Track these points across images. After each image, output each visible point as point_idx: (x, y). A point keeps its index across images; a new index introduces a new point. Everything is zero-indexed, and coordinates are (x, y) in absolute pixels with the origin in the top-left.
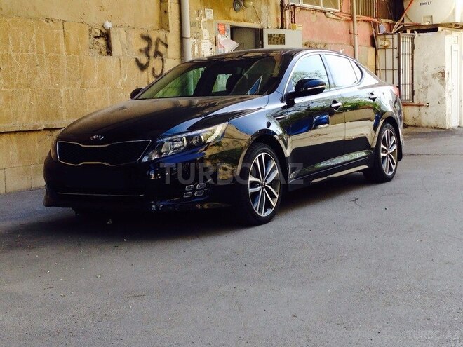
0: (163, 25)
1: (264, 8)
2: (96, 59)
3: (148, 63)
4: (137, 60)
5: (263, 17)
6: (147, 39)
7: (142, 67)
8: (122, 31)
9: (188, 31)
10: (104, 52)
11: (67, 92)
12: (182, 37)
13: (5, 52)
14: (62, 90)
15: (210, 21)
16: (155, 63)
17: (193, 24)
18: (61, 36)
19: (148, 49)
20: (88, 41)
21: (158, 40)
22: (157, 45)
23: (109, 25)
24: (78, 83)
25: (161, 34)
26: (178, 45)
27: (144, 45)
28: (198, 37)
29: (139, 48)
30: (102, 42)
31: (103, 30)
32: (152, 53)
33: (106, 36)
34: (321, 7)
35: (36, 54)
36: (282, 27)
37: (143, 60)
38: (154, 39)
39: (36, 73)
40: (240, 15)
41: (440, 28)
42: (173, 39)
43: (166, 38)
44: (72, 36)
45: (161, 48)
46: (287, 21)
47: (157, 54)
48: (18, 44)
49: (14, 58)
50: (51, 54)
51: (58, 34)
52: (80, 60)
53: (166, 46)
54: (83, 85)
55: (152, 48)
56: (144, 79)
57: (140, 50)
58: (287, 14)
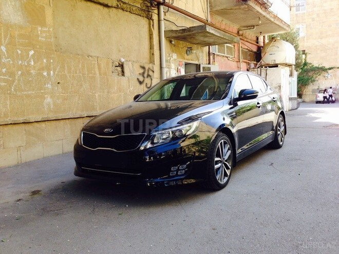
0: (152, 61)
1: (201, 54)
2: (116, 78)
3: (144, 80)
4: (138, 79)
5: (200, 58)
6: (143, 68)
7: (141, 83)
8: (130, 63)
9: (164, 65)
10: (120, 75)
11: (99, 96)
12: (161, 67)
13: (63, 73)
14: (97, 95)
15: (175, 60)
16: (147, 81)
17: (167, 61)
18: (96, 65)
19: (144, 73)
20: (111, 68)
21: (149, 68)
22: (148, 71)
23: (123, 60)
24: (106, 91)
25: (151, 66)
26: (159, 71)
27: (141, 71)
28: (169, 67)
29: (139, 72)
30: (119, 69)
31: (120, 63)
32: (146, 75)
33: (122, 66)
34: (226, 55)
35: (81, 75)
36: (209, 64)
37: (141, 79)
38: (147, 68)
39: (81, 85)
40: (189, 57)
41: (279, 66)
42: (156, 68)
43: (153, 68)
44: (102, 65)
45: (151, 73)
46: (211, 61)
47: (149, 76)
48: (71, 69)
49: (68, 77)
50: (91, 75)
51: (94, 64)
52: (107, 79)
53: (153, 72)
54: (108, 92)
55: (146, 73)
56: (141, 90)
57: (140, 74)
58: (211, 57)
